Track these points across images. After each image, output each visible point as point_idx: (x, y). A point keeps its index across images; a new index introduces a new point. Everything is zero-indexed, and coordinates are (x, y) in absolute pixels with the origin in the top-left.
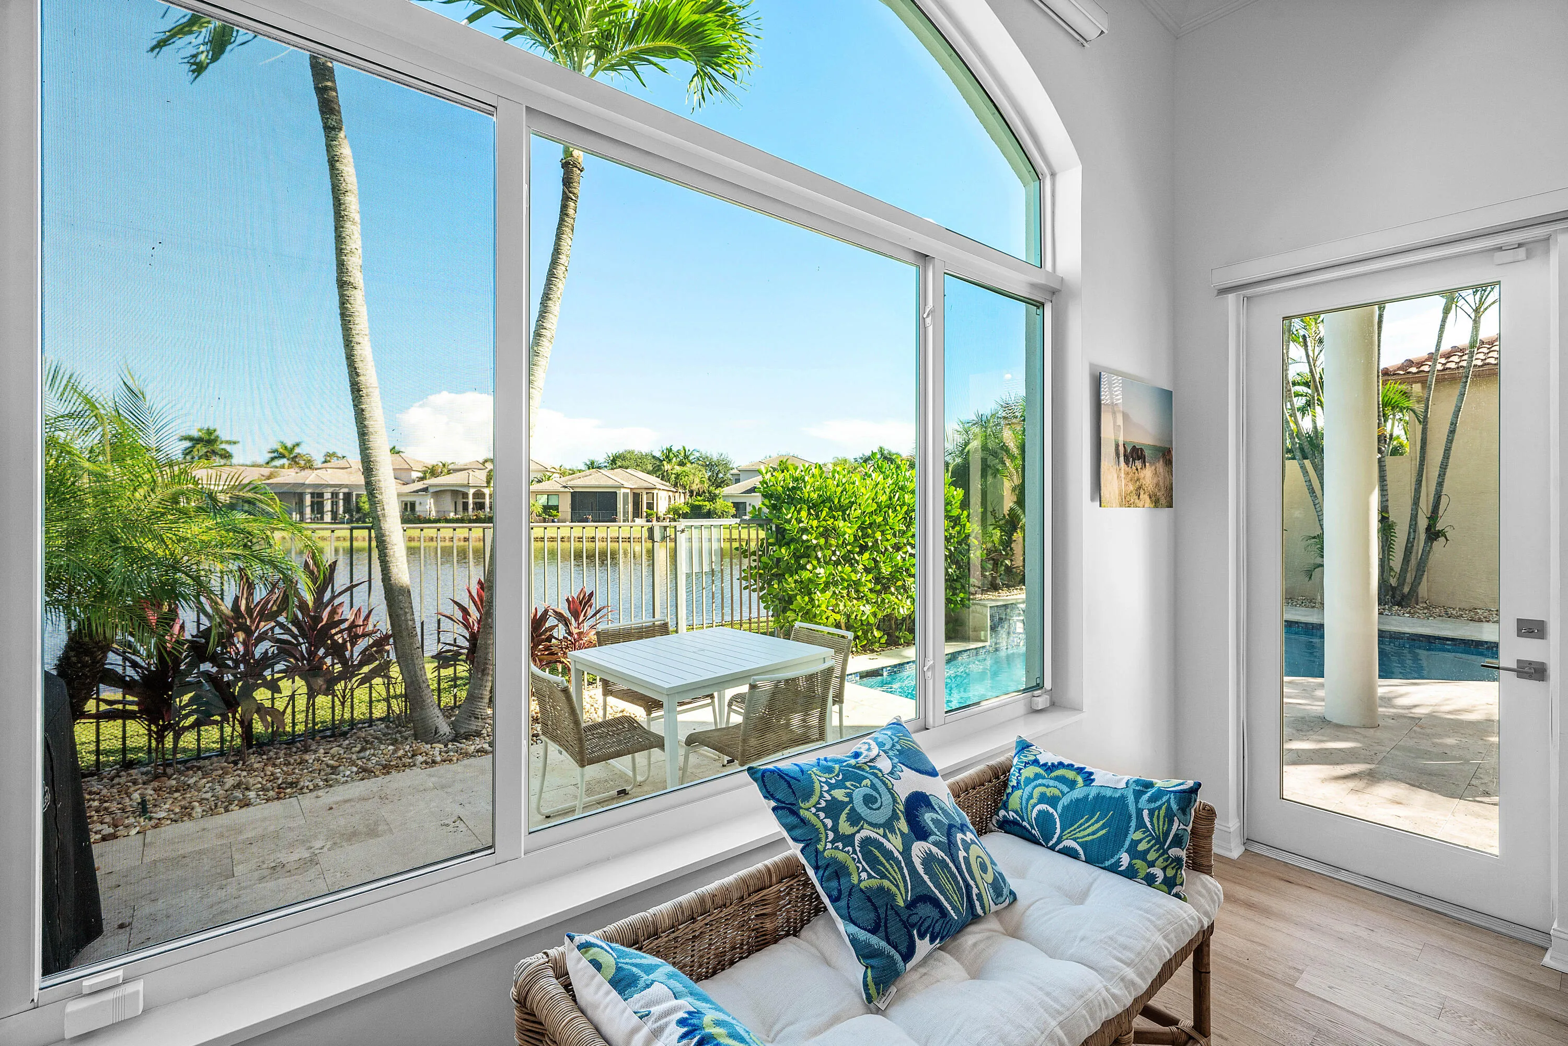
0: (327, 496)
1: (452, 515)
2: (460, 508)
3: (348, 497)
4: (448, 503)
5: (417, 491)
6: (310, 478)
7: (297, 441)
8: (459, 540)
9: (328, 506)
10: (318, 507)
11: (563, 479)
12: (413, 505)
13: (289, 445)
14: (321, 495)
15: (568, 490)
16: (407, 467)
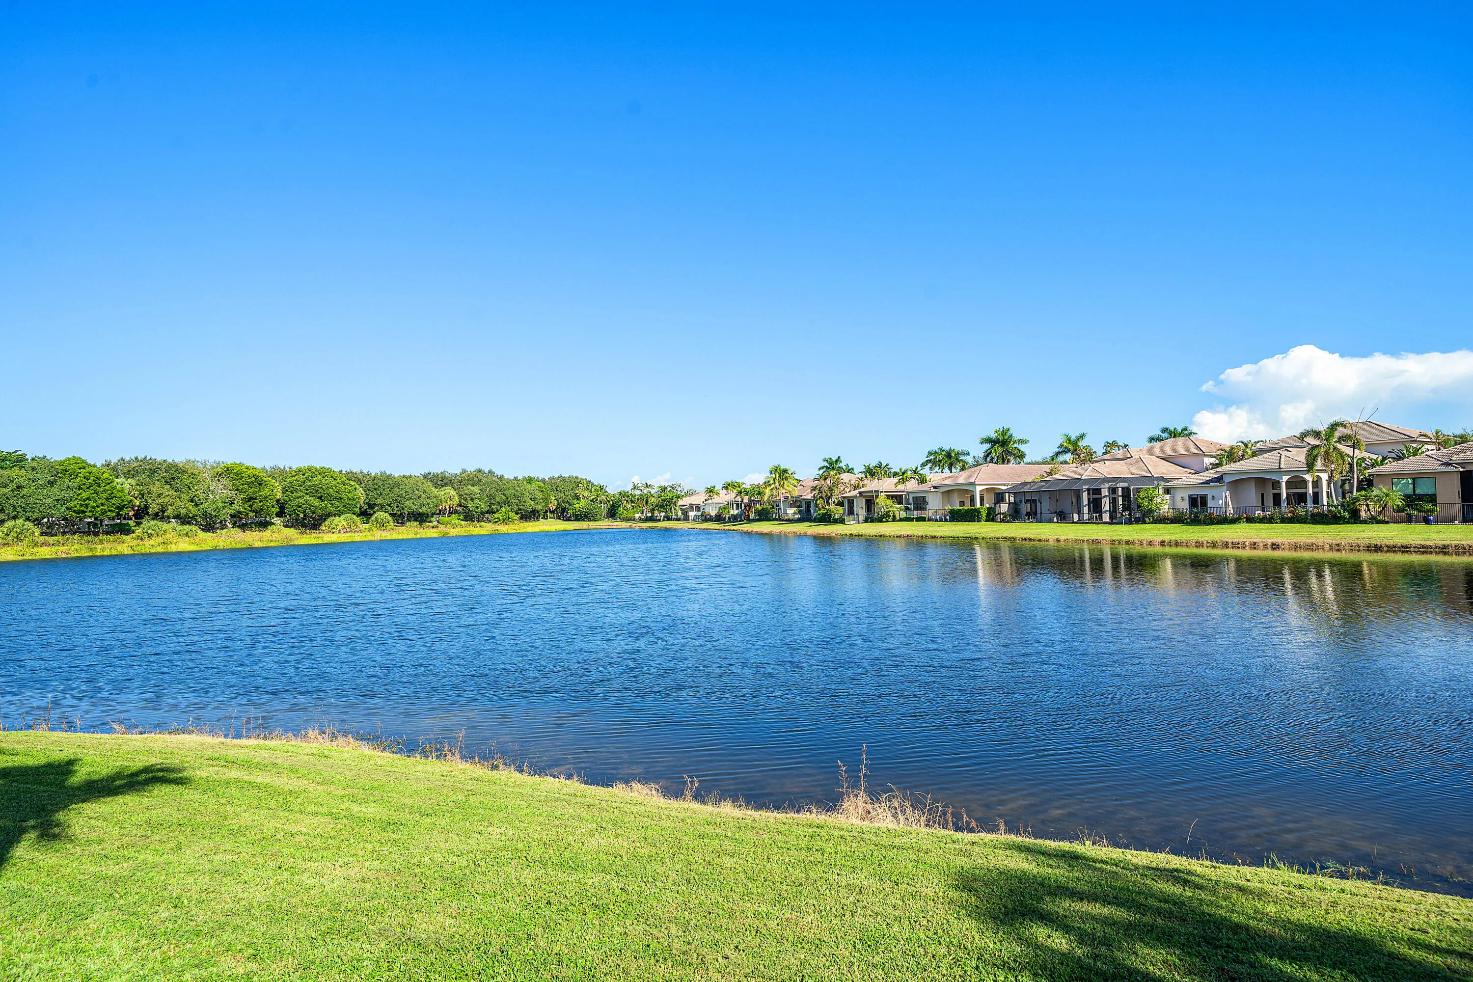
0: (1105, 492)
1: (1259, 513)
2: (1269, 502)
3: (1126, 490)
4: (1251, 497)
5: (1207, 482)
6: (1088, 472)
7: (1081, 432)
8: (1265, 546)
9: (1106, 505)
10: (1096, 506)
11: (1444, 451)
12: (1204, 499)
13: (1073, 438)
14: (1098, 491)
15: (1450, 469)
16: (1197, 451)
